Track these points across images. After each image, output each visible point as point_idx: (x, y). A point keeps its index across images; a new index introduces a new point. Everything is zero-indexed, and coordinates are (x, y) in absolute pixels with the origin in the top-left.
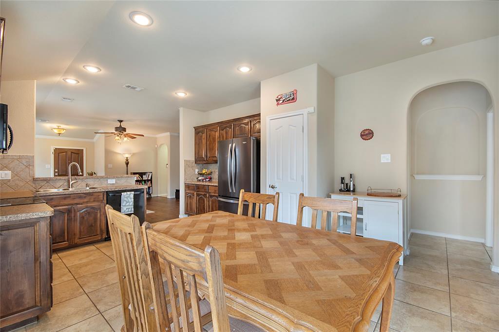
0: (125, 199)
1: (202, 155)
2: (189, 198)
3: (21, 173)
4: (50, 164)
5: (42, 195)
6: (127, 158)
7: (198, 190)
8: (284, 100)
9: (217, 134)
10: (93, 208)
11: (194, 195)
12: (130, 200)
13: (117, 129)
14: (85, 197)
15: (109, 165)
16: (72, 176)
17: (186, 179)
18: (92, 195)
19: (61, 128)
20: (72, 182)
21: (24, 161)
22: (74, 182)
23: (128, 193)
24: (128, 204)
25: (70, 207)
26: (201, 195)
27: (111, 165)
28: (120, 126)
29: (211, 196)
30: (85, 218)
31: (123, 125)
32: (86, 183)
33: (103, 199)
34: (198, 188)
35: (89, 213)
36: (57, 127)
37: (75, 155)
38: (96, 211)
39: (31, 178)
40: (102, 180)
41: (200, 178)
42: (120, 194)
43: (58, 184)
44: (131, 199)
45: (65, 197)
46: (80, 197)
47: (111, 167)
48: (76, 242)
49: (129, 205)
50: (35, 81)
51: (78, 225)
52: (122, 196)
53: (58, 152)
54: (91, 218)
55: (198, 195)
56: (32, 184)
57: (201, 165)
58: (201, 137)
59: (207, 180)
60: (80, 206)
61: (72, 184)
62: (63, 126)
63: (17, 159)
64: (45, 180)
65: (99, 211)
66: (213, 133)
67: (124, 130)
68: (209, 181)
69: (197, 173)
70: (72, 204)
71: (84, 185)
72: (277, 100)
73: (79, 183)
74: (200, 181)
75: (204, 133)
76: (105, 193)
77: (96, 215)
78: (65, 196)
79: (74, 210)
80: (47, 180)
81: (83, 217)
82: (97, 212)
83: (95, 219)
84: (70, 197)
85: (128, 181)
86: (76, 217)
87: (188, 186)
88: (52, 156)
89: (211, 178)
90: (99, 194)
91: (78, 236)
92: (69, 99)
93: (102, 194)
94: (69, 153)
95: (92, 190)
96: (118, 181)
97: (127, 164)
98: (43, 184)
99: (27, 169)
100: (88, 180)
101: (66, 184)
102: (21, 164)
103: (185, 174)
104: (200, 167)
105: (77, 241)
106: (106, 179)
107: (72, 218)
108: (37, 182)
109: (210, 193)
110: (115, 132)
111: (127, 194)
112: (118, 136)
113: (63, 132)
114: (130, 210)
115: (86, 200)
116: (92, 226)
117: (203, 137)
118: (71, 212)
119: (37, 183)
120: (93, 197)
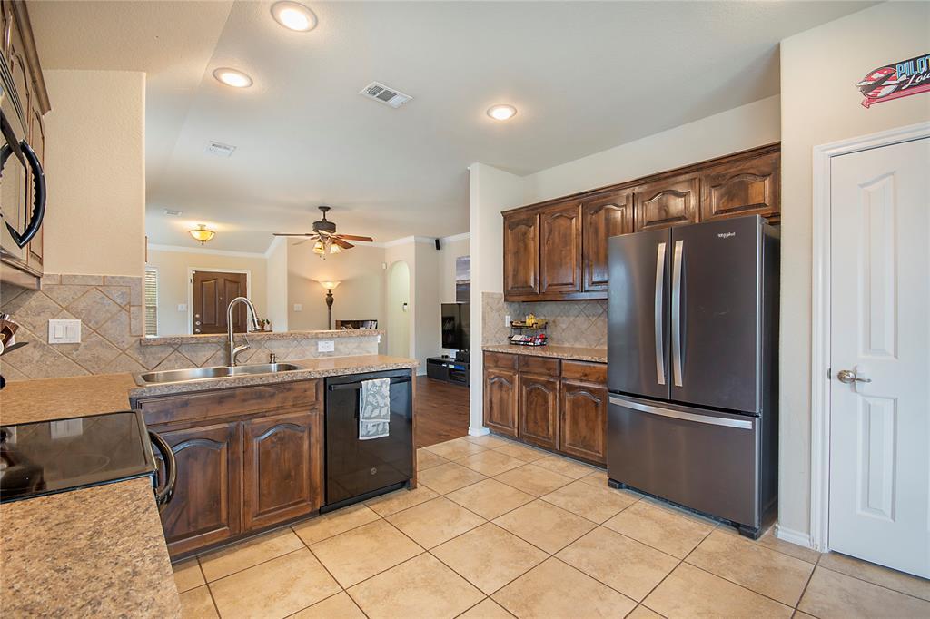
0: (371, 399)
1: (526, 282)
2: (496, 387)
3: (109, 323)
4: (186, 302)
5: (158, 393)
6: (330, 290)
7: (525, 369)
8: (905, 82)
9: (576, 224)
10: (291, 425)
11: (511, 382)
12: (381, 402)
13: (317, 226)
14: (272, 395)
15: (295, 305)
16: (234, 332)
17: (485, 339)
18: (289, 389)
19: (206, 228)
20: (238, 349)
21: (115, 293)
22: (239, 348)
23: (377, 382)
24: (376, 412)
25: (234, 424)
26: (536, 382)
27: (300, 305)
28: (324, 219)
29: (571, 388)
30: (273, 456)
31: (330, 217)
32: (267, 352)
33: (317, 399)
34: (527, 364)
35: (281, 440)
36: (199, 228)
37: (233, 285)
38: (301, 434)
39: (133, 340)
40: (304, 342)
41: (517, 338)
42: (356, 386)
43: (200, 354)
44: (383, 398)
45: (222, 396)
46: (260, 396)
47: (300, 309)
48: (248, 526)
49: (379, 417)
50: (144, 74)
51: (256, 475)
52: (363, 393)
53: (201, 280)
54: (287, 455)
55: (524, 382)
56: (136, 356)
57: (516, 305)
58: (525, 234)
59: (538, 342)
60: (260, 420)
61: (236, 355)
62: (210, 225)
63: (96, 287)
64: (170, 345)
65: (306, 435)
66: (562, 222)
67: (332, 227)
68: (541, 345)
69: (508, 324)
70: (240, 417)
71: (264, 356)
72: (866, 89)
73: (251, 351)
74: (517, 344)
75: (534, 224)
76: (322, 383)
77: (300, 446)
78: (220, 393)
79: (245, 435)
80: (174, 345)
81: (267, 454)
82: (301, 438)
83: (298, 456)
84: (233, 396)
85: (362, 345)
86: (250, 451)
87: (490, 357)
88: (190, 287)
89: (544, 339)
90: (306, 385)
91: (254, 507)
92: (225, 148)
93: (313, 385)
94: (221, 281)
95: (286, 376)
96: (341, 347)
97: (330, 302)
98: (164, 356)
99: (124, 315)
100: (273, 342)
101: (221, 353)
102: (107, 301)
103: (483, 328)
104: (515, 311)
105: (251, 521)
106: (313, 341)
107: (238, 458)
108: (149, 349)
109: (564, 378)
110: (313, 233)
111: (374, 385)
112: (320, 241)
113: (209, 236)
114: (380, 428)
115: (273, 404)
116: (288, 476)
117: (532, 235)
118: (237, 440)
119: (151, 353)
120: (291, 395)
